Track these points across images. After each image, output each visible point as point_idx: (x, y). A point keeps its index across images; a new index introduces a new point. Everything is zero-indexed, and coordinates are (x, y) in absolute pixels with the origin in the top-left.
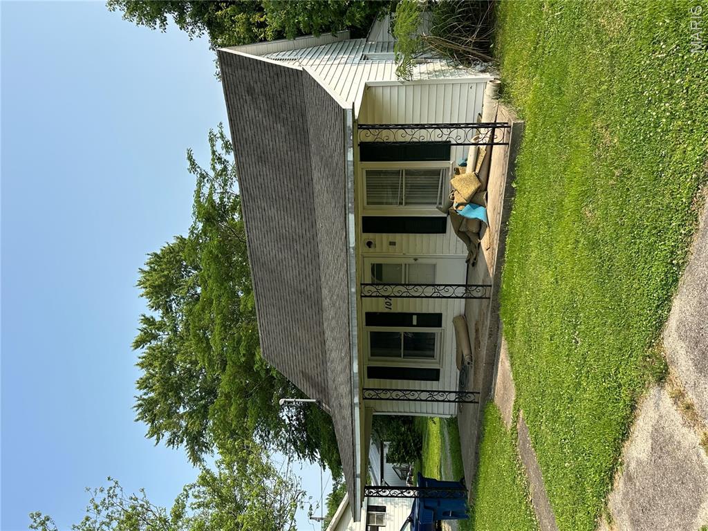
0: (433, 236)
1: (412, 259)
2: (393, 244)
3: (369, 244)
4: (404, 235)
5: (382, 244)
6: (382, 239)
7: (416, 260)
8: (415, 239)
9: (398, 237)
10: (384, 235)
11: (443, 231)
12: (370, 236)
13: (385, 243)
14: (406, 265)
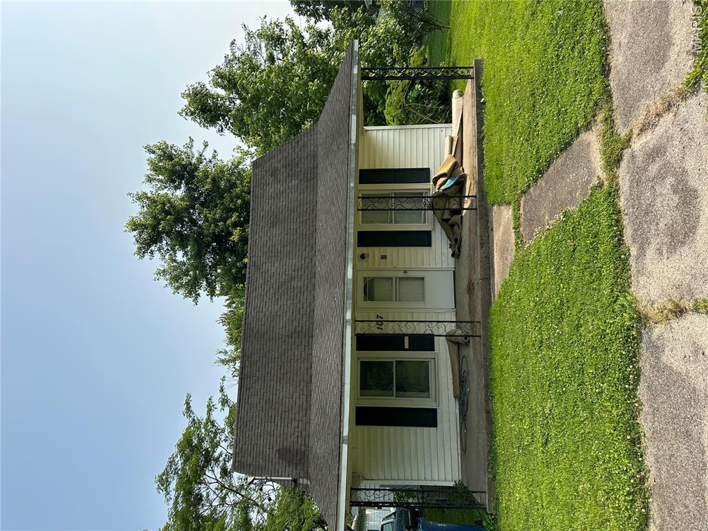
0: (420, 249)
1: (402, 273)
2: (384, 257)
3: (363, 257)
4: (395, 249)
5: (374, 257)
6: (375, 252)
7: (405, 272)
8: (404, 254)
9: (390, 251)
10: (377, 249)
11: (428, 243)
12: (364, 250)
13: (377, 257)
14: (396, 278)
